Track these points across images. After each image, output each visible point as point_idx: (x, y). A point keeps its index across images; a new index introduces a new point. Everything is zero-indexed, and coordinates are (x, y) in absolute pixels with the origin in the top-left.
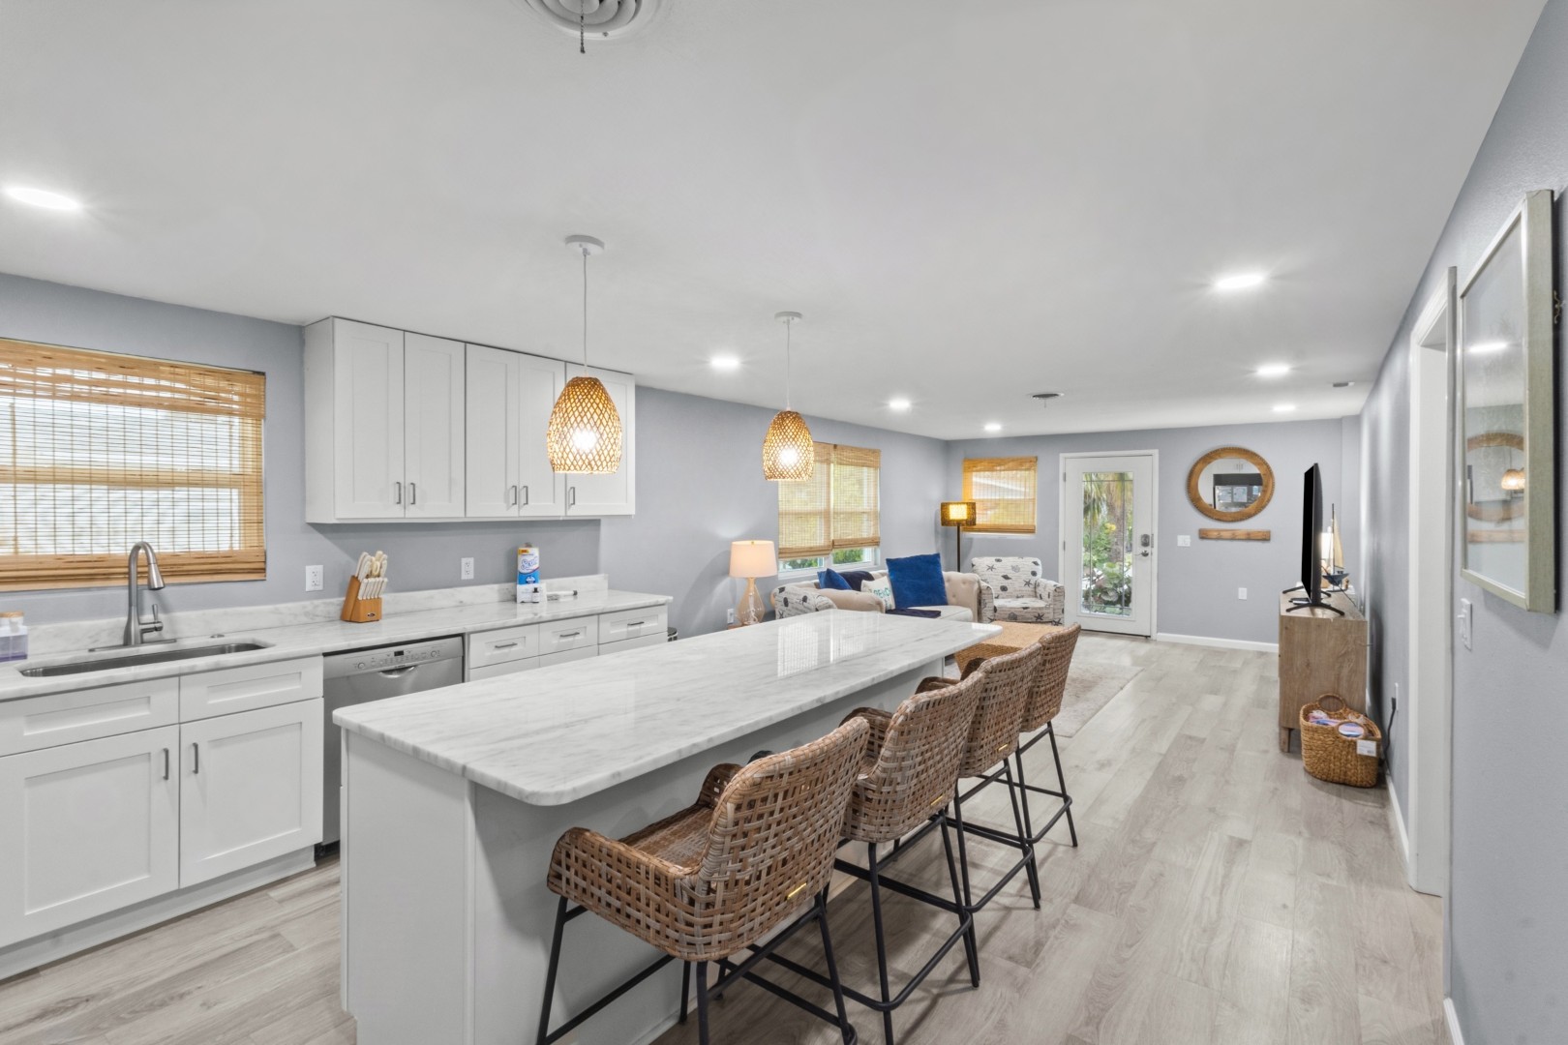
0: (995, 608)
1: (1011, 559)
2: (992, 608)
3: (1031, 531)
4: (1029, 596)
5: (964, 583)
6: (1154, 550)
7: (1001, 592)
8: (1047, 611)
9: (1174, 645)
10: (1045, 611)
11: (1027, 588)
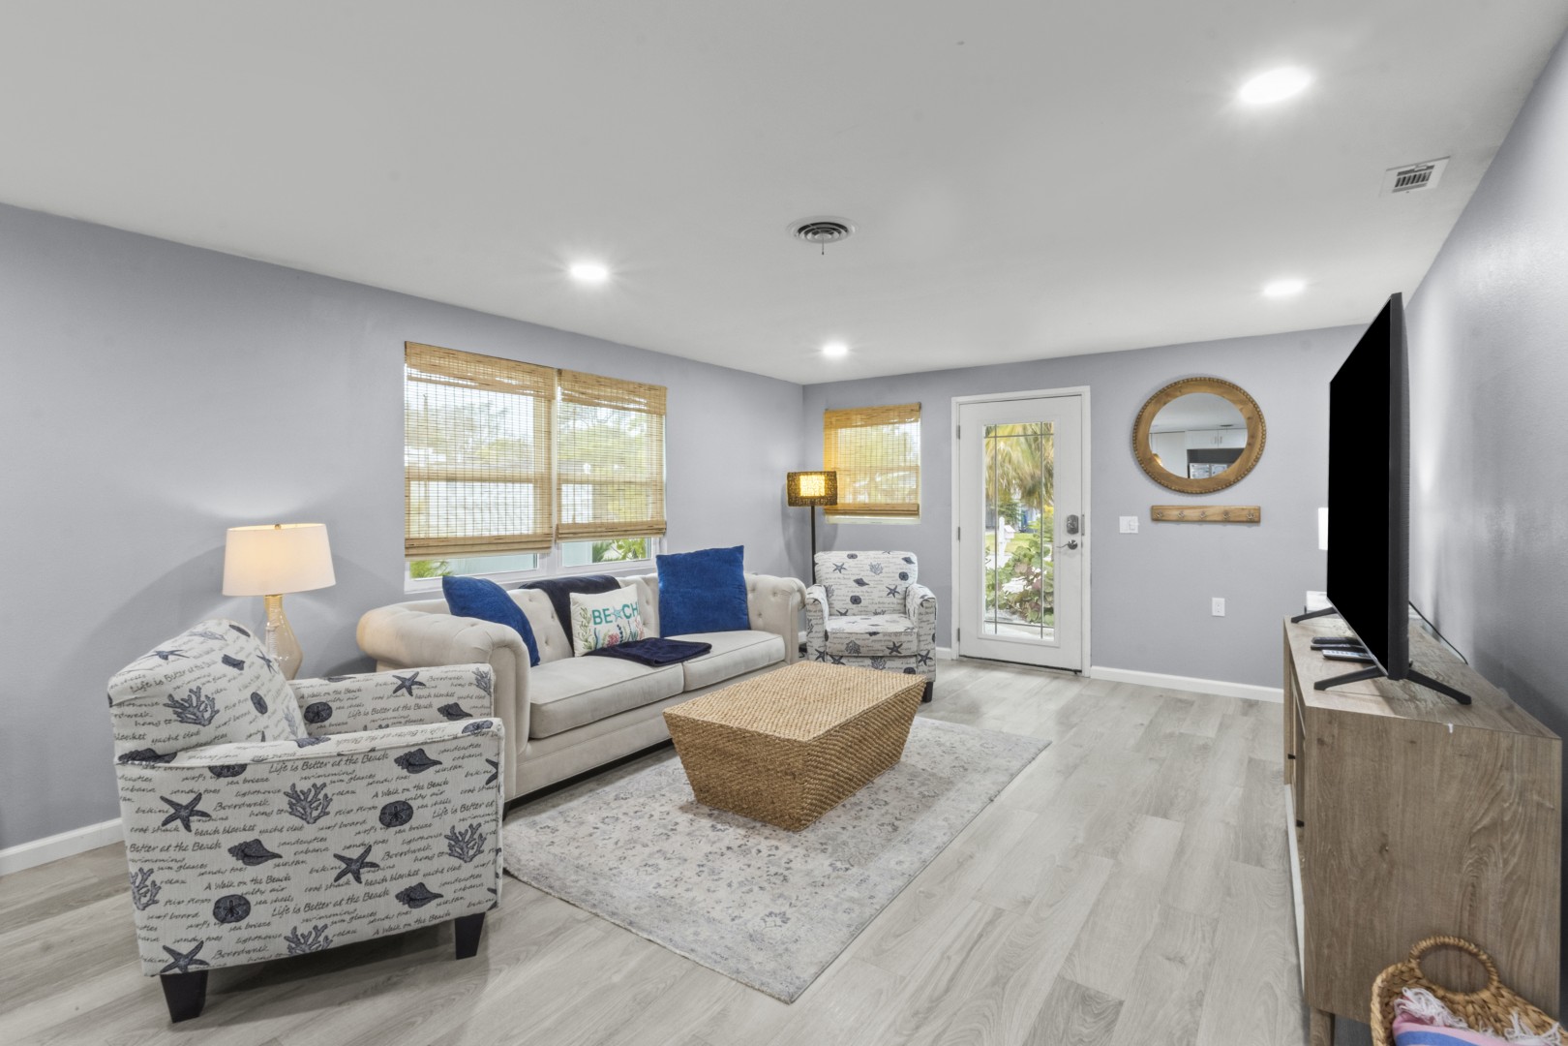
0: (826, 632)
1: (872, 553)
2: (822, 634)
3: (913, 512)
4: (894, 611)
5: (775, 594)
6: (1085, 539)
7: (851, 606)
8: (909, 638)
9: (1116, 687)
10: (903, 638)
11: (891, 599)
